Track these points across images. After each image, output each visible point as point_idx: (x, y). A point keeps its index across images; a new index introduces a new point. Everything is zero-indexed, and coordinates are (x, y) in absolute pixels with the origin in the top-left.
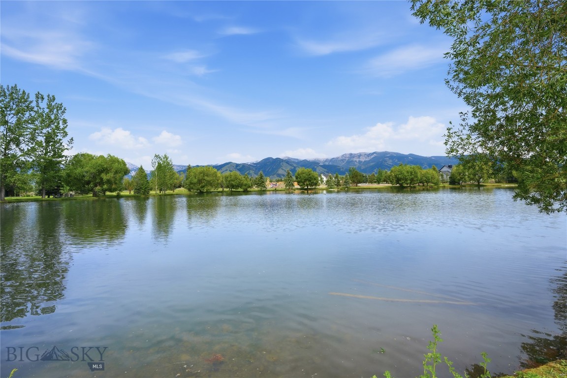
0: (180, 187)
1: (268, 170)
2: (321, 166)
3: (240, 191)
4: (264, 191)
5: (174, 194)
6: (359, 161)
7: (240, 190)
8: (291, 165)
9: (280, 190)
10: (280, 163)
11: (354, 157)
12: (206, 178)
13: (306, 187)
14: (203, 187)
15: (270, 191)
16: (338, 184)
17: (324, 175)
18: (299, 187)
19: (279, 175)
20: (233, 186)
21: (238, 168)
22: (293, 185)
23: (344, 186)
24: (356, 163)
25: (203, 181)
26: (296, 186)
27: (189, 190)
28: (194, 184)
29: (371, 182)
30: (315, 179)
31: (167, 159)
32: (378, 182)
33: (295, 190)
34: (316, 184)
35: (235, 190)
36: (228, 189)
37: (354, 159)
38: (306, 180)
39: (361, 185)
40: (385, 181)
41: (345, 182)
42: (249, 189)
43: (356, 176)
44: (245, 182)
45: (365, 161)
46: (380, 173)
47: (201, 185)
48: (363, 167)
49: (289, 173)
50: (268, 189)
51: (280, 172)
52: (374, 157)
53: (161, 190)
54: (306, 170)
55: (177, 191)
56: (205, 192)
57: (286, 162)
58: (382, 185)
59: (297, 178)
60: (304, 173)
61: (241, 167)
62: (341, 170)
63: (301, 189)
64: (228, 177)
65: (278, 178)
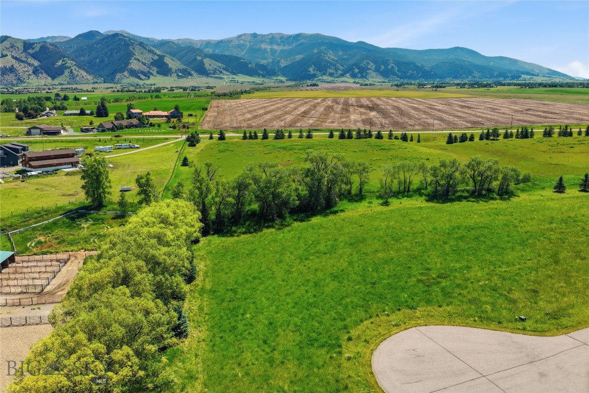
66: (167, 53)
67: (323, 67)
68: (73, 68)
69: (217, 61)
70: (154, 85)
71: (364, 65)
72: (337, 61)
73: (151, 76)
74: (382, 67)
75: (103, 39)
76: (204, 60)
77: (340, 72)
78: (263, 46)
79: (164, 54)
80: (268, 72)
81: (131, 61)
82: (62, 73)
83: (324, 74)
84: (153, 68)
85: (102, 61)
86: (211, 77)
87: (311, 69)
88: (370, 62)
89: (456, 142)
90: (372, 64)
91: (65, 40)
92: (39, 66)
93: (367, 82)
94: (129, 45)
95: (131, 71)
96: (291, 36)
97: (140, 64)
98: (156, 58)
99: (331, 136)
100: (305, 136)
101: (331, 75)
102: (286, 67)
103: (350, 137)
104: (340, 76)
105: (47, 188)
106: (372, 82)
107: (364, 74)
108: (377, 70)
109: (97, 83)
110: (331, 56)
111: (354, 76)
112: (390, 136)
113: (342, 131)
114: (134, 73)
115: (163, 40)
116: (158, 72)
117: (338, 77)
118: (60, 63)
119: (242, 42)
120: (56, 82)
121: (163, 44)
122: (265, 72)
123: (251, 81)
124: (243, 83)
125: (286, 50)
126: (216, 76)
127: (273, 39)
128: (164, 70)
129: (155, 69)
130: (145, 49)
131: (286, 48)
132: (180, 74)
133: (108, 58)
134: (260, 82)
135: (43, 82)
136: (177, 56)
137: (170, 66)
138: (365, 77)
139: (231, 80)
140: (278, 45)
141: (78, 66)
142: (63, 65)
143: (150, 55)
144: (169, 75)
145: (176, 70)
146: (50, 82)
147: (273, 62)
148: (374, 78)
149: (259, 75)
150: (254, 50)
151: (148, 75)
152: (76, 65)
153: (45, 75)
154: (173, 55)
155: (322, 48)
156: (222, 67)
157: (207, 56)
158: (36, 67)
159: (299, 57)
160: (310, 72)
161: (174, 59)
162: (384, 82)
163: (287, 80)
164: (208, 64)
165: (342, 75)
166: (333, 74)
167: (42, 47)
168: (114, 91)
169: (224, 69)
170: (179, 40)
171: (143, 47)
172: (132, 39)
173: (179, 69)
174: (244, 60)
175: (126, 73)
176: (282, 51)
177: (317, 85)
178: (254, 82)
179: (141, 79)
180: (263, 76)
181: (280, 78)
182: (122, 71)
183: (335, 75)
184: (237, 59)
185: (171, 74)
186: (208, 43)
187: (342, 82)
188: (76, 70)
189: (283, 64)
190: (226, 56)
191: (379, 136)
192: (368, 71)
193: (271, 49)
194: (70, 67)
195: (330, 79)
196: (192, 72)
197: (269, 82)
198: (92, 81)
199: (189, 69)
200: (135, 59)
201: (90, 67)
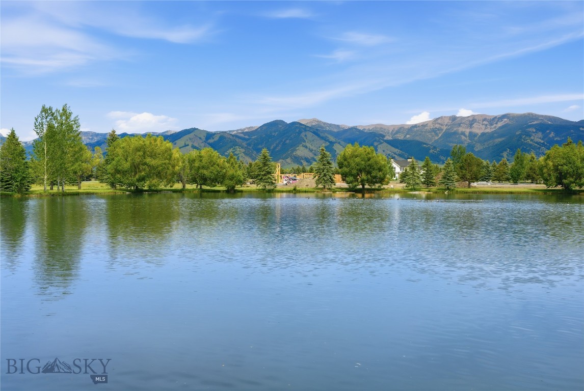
0: (88, 178)
1: (275, 148)
2: (388, 142)
3: (219, 191)
4: (270, 191)
5: (83, 193)
6: (470, 133)
7: (219, 188)
8: (322, 138)
9: (305, 192)
10: (300, 132)
11: (459, 125)
12: (148, 160)
13: (361, 187)
14: (142, 179)
15: (283, 192)
16: (428, 182)
17: (397, 162)
18: (345, 185)
19: (297, 160)
20: (204, 180)
21: (211, 141)
22: (332, 181)
23: (443, 187)
24: (463, 137)
25: (141, 167)
26: (339, 183)
27: (113, 185)
28: (124, 173)
29: (499, 179)
30: (380, 170)
31: (67, 118)
32: (515, 179)
33: (334, 192)
34: (382, 180)
35: (208, 188)
36: (194, 186)
37: (461, 130)
38: (360, 171)
39: (478, 185)
40: (531, 178)
41: (444, 178)
42: (238, 187)
43: (469, 165)
44: (231, 172)
45: (483, 134)
46: (520, 161)
47: (137, 176)
48: (478, 147)
49: (324, 156)
50: (278, 188)
51: (301, 152)
52: (503, 127)
53: (53, 184)
54: (361, 150)
55: (86, 186)
56: (146, 191)
57: (314, 133)
58: (523, 187)
59: (341, 165)
60: (356, 156)
61: (216, 138)
62: (431, 151)
63: (348, 190)
64: (194, 161)
65: (296, 166)
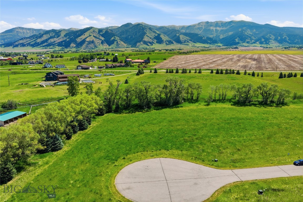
66: (162, 32)
67: (243, 38)
68: (118, 41)
69: (187, 36)
70: (154, 48)
71: (268, 37)
72: (252, 35)
73: (153, 44)
74: (279, 37)
75: (133, 27)
76: (180, 36)
77: (253, 41)
78: (212, 28)
79: (161, 33)
80: (213, 41)
81: (144, 37)
82: (113, 43)
83: (244, 42)
84: (155, 40)
85: (132, 37)
86: (183, 44)
87: (237, 40)
88: (272, 35)
89: (285, 77)
90: (272, 36)
91: (116, 28)
92: (104, 40)
93: (269, 46)
94: (144, 29)
95: (144, 41)
96: (227, 22)
97: (149, 38)
98: (157, 35)
99: (212, 72)
100: (198, 72)
101: (248, 42)
102: (223, 39)
103: (222, 73)
104: (253, 43)
105: (61, 90)
106: (271, 46)
107: (268, 42)
108: (276, 40)
109: (128, 47)
110: (249, 32)
111: (261, 43)
112: (245, 73)
113: (218, 70)
114: (145, 43)
115: (161, 26)
116: (157, 42)
117: (252, 44)
118: (113, 38)
119: (200, 26)
120: (110, 47)
121: (161, 28)
122: (211, 41)
123: (203, 46)
124: (198, 47)
125: (223, 30)
126: (186, 43)
127: (217, 24)
128: (160, 41)
129: (156, 40)
130: (152, 31)
131: (224, 28)
132: (168, 43)
133: (134, 35)
134: (208, 47)
135: (105, 47)
136: (167, 34)
137: (163, 39)
138: (268, 44)
139: (193, 46)
140: (220, 27)
141: (120, 40)
142: (114, 39)
143: (154, 34)
144: (162, 43)
145: (166, 41)
146: (108, 47)
147: (216, 36)
148: (273, 44)
149: (208, 43)
150: (207, 30)
151: (152, 43)
152: (119, 39)
153: (106, 44)
154: (165, 33)
155: (244, 28)
156: (189, 39)
157: (181, 34)
158: (102, 41)
159: (231, 33)
160: (236, 41)
161: (165, 35)
162: (279, 46)
163: (223, 46)
164: (182, 37)
165: (254, 43)
166: (249, 42)
167: (106, 31)
168: (133, 51)
169: (190, 40)
170: (169, 26)
171: (151, 30)
172: (146, 26)
173: (167, 40)
174: (200, 35)
175: (142, 43)
176: (222, 30)
177: (238, 48)
178: (204, 47)
179: (148, 45)
180: (210, 44)
181: (219, 44)
182: (140, 42)
183: (250, 43)
184: (197, 35)
185: (163, 43)
186: (183, 27)
187: (254, 46)
188: (119, 41)
189: (222, 37)
190: (192, 34)
191: (238, 73)
192: (270, 40)
193: (216, 30)
194: (117, 40)
195: (247, 45)
196: (174, 42)
197: (213, 46)
198: (126, 47)
199: (172, 40)
200: (146, 36)
201: (126, 40)
